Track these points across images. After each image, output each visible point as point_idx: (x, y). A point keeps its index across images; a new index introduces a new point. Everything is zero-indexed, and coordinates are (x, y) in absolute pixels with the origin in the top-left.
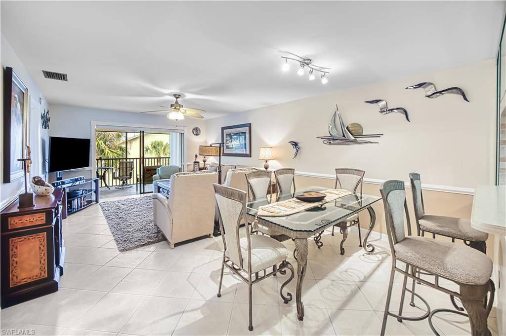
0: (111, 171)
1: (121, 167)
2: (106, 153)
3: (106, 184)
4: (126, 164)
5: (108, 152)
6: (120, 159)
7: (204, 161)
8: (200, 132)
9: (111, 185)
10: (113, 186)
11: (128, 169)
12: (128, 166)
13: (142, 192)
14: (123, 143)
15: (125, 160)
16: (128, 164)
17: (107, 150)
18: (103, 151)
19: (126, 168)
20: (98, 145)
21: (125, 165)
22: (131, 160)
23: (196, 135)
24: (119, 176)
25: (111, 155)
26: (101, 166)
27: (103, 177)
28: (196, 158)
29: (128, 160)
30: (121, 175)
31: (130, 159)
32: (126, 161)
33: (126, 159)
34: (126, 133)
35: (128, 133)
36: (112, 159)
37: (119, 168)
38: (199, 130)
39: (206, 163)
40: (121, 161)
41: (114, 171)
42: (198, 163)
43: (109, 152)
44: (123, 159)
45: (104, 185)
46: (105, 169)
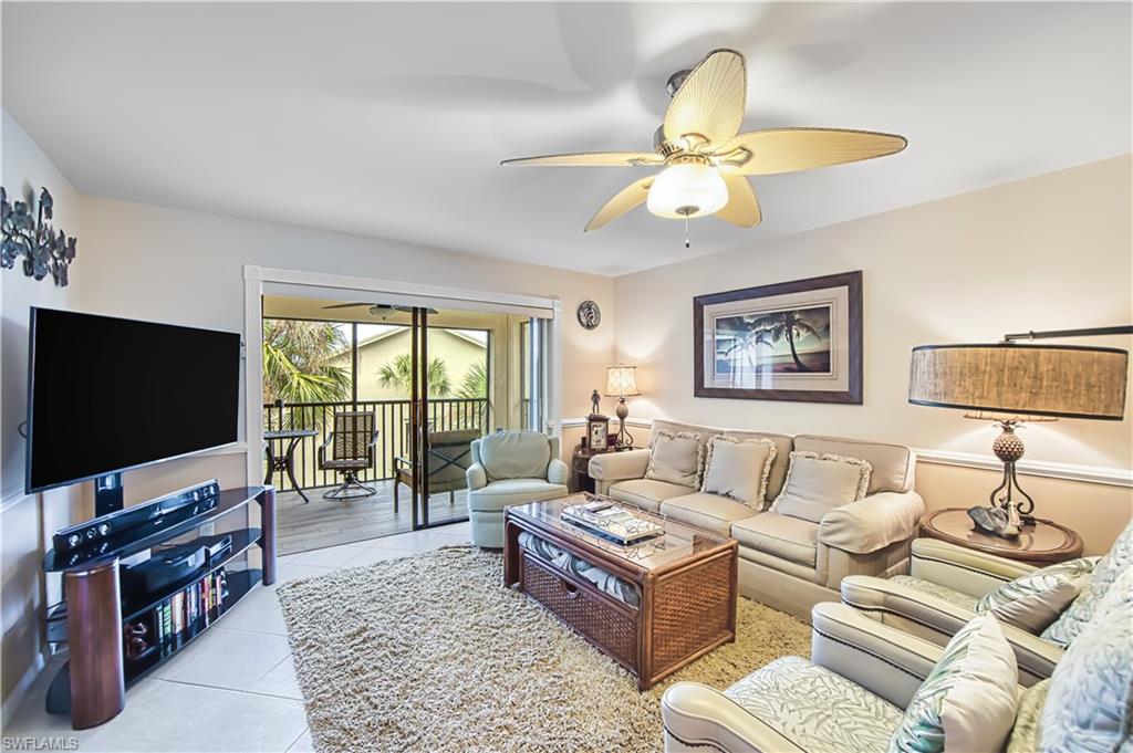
0: (309, 440)
1: (340, 429)
2: (295, 385)
3: (294, 484)
4: (355, 419)
5: (299, 384)
6: (335, 405)
7: (622, 416)
8: (598, 319)
9: (309, 483)
10: (315, 487)
11: (360, 436)
12: (360, 427)
13: (420, 522)
14: (346, 354)
15: (349, 409)
16: (360, 421)
17: (296, 378)
18: (283, 381)
19: (355, 432)
20: (270, 363)
21: (349, 420)
22: (370, 408)
23: (589, 327)
24: (335, 458)
25: (308, 393)
26: (281, 427)
27: (286, 464)
28: (596, 402)
29: (360, 409)
30: (340, 453)
31: (365, 404)
32: (355, 409)
33: (354, 403)
34: (355, 324)
35: (359, 326)
36: (314, 405)
37: (335, 434)
38: (598, 312)
39: (626, 420)
40: (340, 409)
41: (320, 443)
42: (605, 420)
43: (302, 381)
44: (345, 404)
45: (288, 485)
46: (293, 438)
